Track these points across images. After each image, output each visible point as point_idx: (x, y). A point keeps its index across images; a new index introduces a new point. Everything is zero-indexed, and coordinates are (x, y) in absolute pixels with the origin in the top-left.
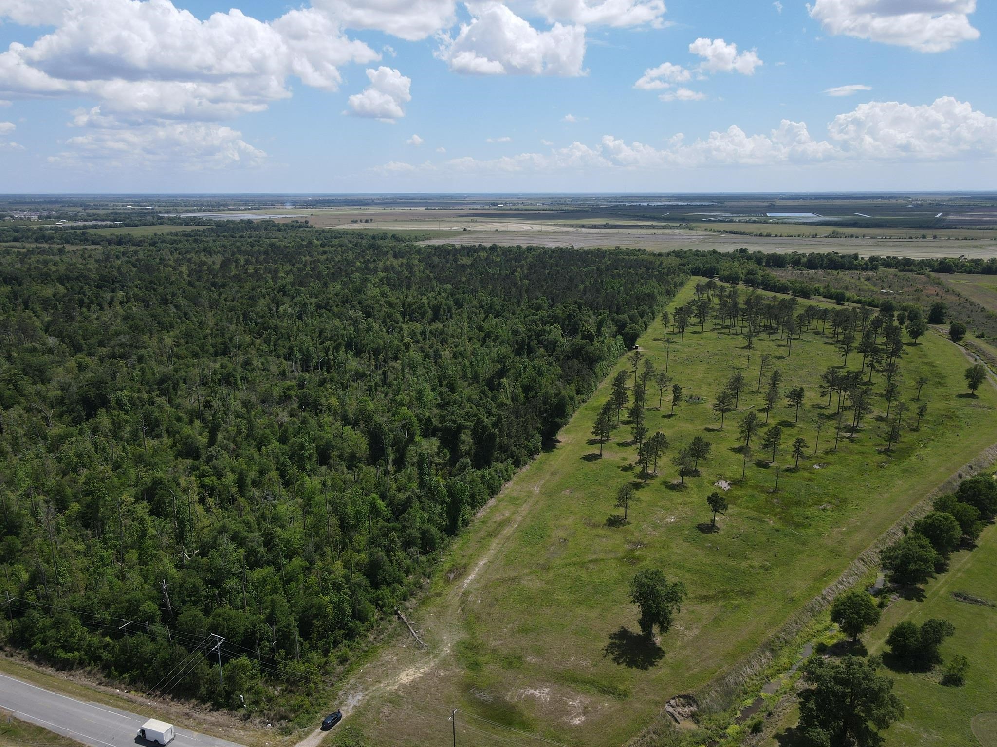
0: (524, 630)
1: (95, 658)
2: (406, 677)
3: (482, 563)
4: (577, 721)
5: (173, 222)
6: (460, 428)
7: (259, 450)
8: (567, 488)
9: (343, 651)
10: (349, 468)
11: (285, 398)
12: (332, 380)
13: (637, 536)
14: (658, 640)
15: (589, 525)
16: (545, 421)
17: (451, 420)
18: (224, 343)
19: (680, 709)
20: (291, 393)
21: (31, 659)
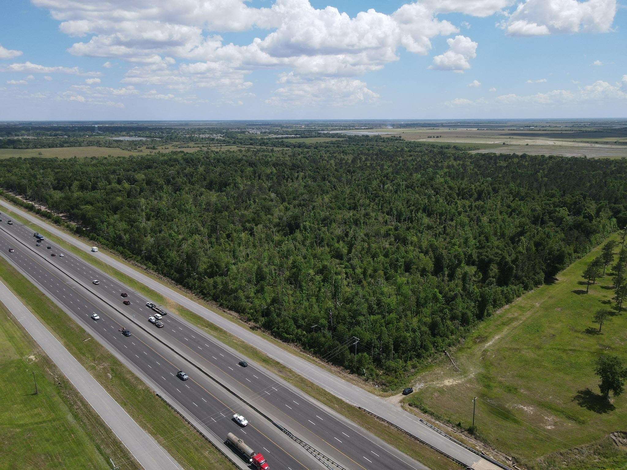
0: (521, 377)
1: (299, 340)
2: (448, 382)
3: (497, 337)
4: (549, 428)
5: (326, 135)
6: (491, 261)
7: (373, 260)
8: (559, 307)
9: (414, 362)
10: (422, 275)
11: (387, 235)
12: (413, 228)
13: (607, 342)
14: (612, 401)
15: (572, 330)
16: (548, 265)
17: (485, 255)
18: (355, 203)
19: (620, 439)
20: (391, 232)
21: (272, 335)
